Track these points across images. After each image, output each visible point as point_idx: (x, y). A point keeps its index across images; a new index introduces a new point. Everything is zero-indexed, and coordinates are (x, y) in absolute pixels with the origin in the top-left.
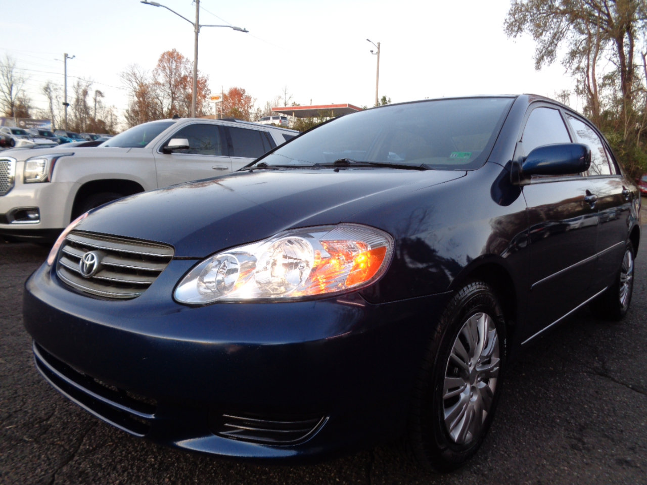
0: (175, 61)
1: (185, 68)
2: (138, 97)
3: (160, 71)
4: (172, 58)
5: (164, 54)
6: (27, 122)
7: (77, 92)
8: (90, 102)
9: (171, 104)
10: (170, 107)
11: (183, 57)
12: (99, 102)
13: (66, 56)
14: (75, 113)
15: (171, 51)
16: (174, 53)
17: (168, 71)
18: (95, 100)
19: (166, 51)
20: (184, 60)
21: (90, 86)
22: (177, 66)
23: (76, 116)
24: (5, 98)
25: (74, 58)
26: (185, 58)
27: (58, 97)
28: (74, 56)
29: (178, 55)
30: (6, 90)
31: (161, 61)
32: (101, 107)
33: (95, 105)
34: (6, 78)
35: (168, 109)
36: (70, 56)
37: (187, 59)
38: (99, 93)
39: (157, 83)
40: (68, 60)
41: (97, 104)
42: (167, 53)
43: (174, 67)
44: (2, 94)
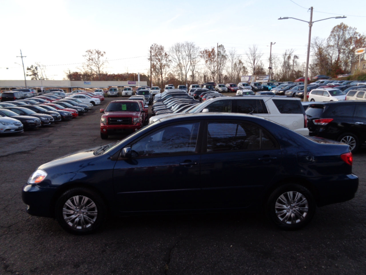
0: (342, 30)
1: (349, 33)
2: (317, 56)
3: (331, 38)
4: (340, 28)
5: (335, 27)
6: (260, 77)
7: (284, 58)
8: (291, 62)
9: (337, 57)
10: (337, 59)
11: (348, 27)
12: (296, 62)
13: (271, 43)
14: (283, 69)
15: (339, 24)
16: (342, 25)
17: (337, 37)
18: (294, 61)
19: (336, 26)
20: (348, 28)
21: (291, 54)
22: (343, 33)
23: (283, 71)
24: (251, 66)
25: (275, 44)
26: (349, 27)
27: (275, 62)
28: (275, 43)
29: (344, 26)
30: (252, 62)
31: (332, 32)
32: (297, 65)
33: (294, 64)
34: (252, 57)
35: (335, 60)
36: (273, 43)
37: (350, 28)
38: (296, 57)
39: (329, 46)
40: (272, 45)
41: (294, 63)
42: (337, 26)
43: (341, 34)
44: (251, 64)
